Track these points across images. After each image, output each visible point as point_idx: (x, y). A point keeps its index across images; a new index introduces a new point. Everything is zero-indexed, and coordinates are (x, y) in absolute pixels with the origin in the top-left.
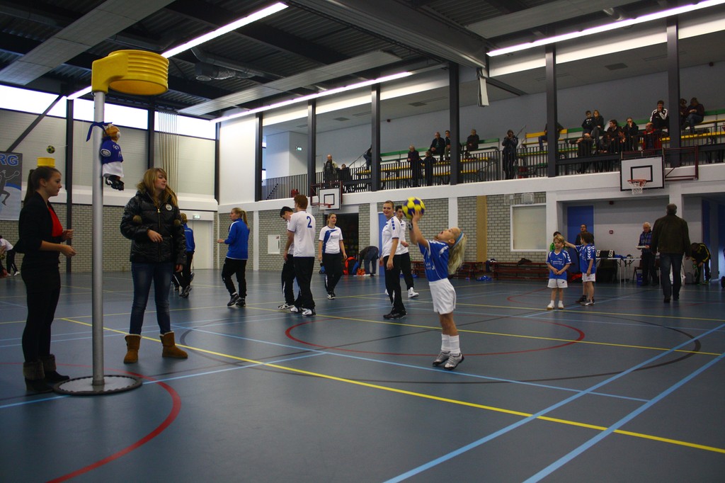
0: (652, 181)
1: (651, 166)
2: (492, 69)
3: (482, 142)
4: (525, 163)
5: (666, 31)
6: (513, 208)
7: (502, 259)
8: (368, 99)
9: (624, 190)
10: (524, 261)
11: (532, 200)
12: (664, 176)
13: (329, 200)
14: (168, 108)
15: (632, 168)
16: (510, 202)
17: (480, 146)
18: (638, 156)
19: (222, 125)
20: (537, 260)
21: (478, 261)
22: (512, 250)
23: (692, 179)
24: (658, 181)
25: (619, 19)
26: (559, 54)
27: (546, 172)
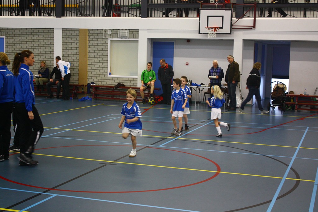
0: (222, 28)
1: (223, 17)
6: (111, 41)
7: (100, 83)
9: (201, 33)
10: (119, 85)
11: (127, 35)
12: (231, 25)
15: (208, 17)
16: (109, 36)
18: (212, 7)
20: (129, 84)
21: (80, 84)
22: (109, 75)
23: (251, 29)
24: (227, 29)
27: (138, 12)
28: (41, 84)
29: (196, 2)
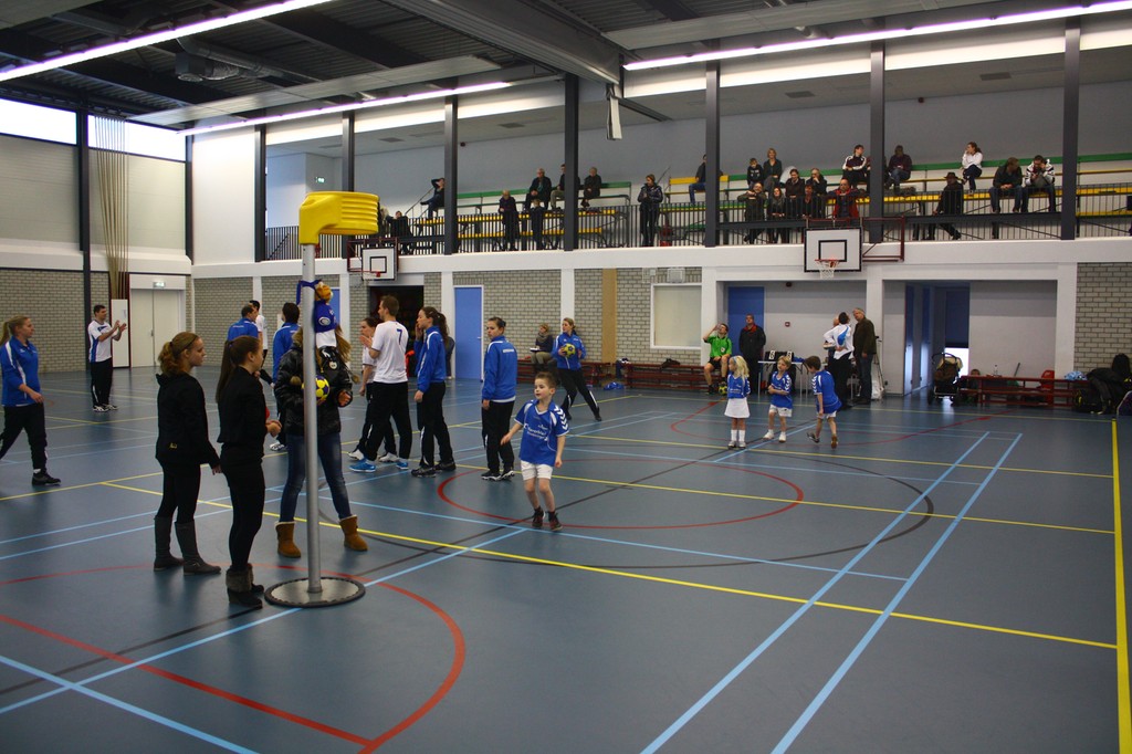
0: (845, 260)
1: (845, 241)
2: (629, 86)
3: (606, 186)
4: (667, 221)
5: (869, 57)
6: (655, 287)
7: (638, 359)
8: (440, 115)
9: (809, 271)
10: (670, 363)
11: (682, 277)
12: (862, 256)
13: (378, 266)
14: (111, 111)
15: (820, 242)
16: (651, 278)
17: (603, 192)
18: (828, 226)
19: (196, 139)
20: (687, 361)
21: (604, 362)
22: (652, 346)
23: (897, 261)
24: (853, 262)
25: (811, 37)
26: (725, 74)
27: (701, 238)
28: (541, 362)
29: (800, 217)
